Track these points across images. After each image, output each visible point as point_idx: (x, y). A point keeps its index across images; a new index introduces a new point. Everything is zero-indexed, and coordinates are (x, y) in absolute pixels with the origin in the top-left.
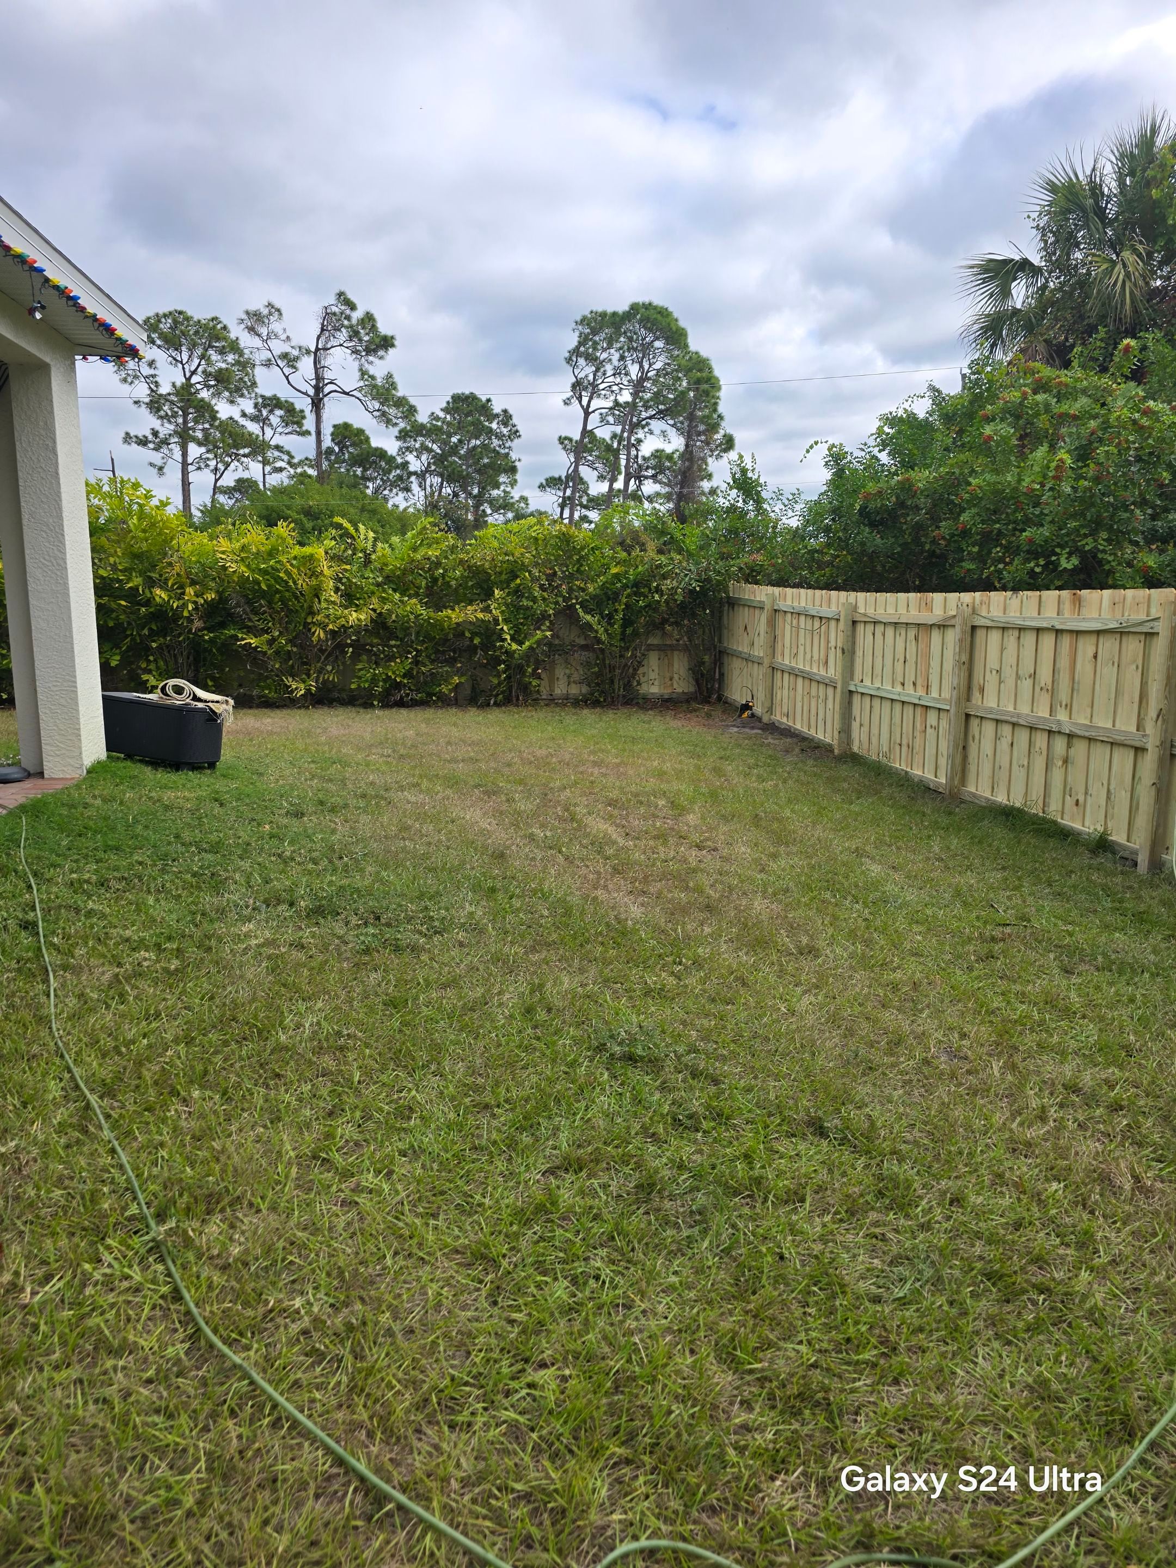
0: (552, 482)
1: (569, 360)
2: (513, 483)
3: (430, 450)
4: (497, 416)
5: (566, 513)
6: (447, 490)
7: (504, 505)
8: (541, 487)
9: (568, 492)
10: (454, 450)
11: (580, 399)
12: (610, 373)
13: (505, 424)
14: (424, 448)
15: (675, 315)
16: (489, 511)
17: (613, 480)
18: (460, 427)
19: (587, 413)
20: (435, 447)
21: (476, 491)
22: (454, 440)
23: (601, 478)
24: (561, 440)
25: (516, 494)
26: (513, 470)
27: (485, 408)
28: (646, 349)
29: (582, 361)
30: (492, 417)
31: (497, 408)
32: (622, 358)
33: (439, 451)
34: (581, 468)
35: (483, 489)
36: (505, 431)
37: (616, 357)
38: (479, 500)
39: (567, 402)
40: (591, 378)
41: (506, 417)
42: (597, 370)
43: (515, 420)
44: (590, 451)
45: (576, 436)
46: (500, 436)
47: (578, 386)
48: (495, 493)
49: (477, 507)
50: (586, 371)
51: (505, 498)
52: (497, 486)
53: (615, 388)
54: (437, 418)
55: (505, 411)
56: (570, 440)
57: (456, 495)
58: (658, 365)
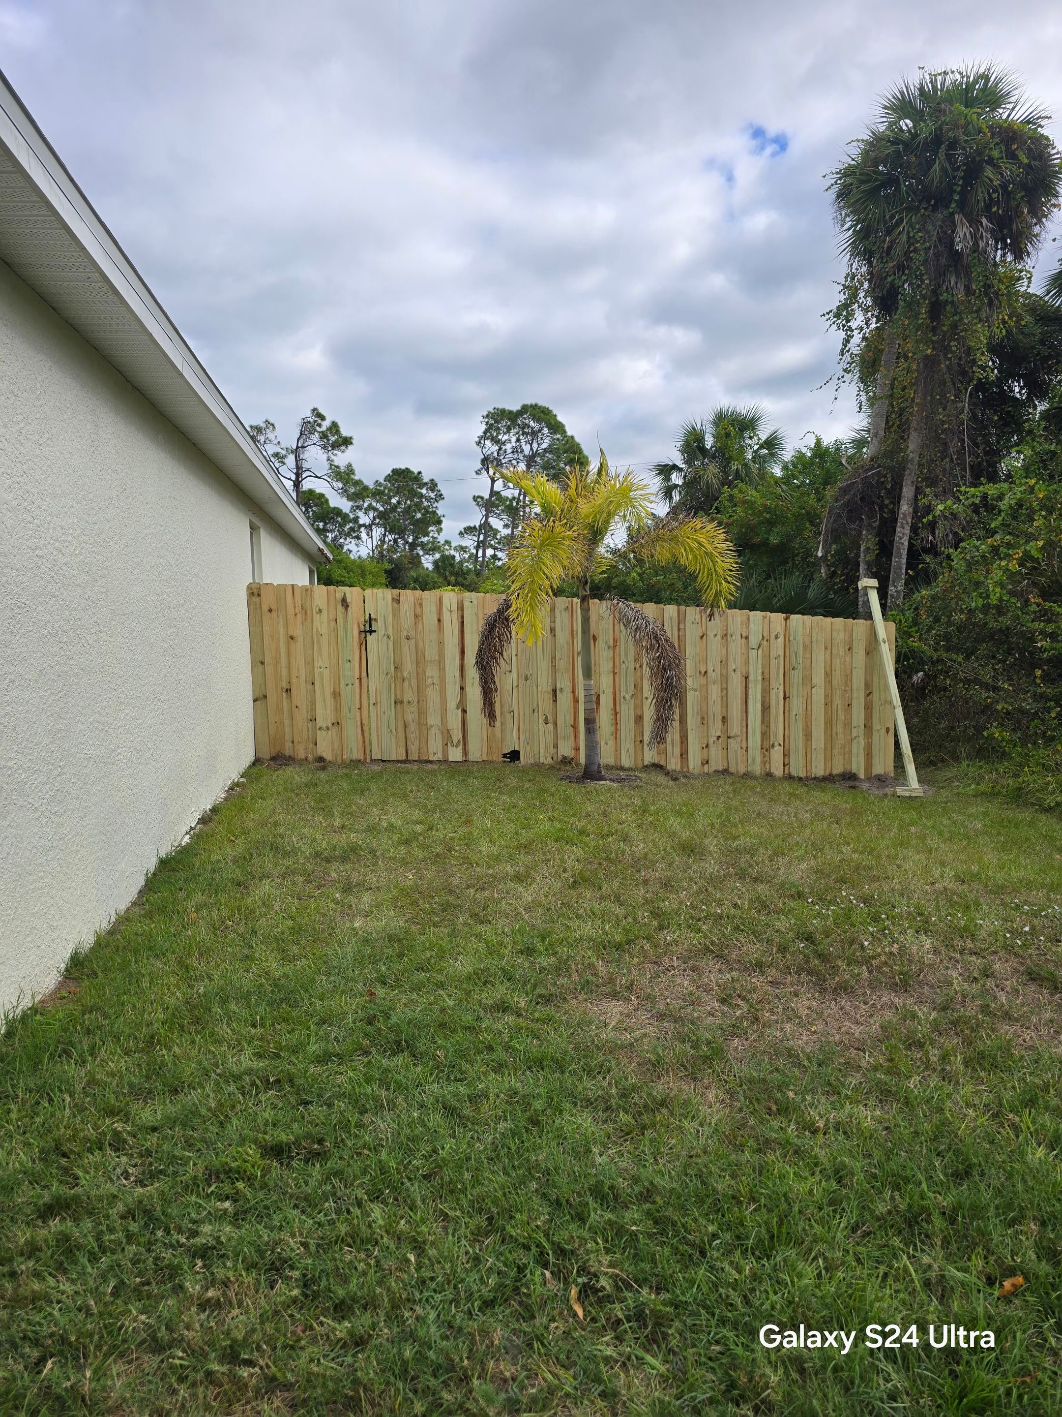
0: (469, 530)
1: (478, 443)
2: (440, 531)
3: (375, 509)
4: (426, 484)
5: (480, 554)
6: (390, 537)
7: (433, 548)
8: (461, 534)
9: (482, 537)
10: (394, 508)
11: (488, 470)
12: (509, 451)
13: (433, 490)
14: (370, 507)
15: (555, 412)
16: (421, 553)
17: (515, 527)
18: (398, 492)
19: (493, 481)
20: (378, 506)
21: (410, 540)
22: (394, 501)
23: (506, 526)
24: (475, 498)
25: (441, 539)
26: (439, 522)
27: (417, 478)
28: (534, 434)
29: (488, 443)
30: (422, 485)
31: (426, 479)
32: (518, 440)
33: (381, 509)
34: (490, 519)
35: (416, 538)
36: (432, 495)
37: (514, 439)
38: (413, 546)
39: (478, 472)
40: (495, 454)
41: (433, 485)
42: (500, 449)
43: (439, 487)
44: (497, 507)
45: (487, 496)
46: (429, 499)
47: (485, 461)
48: (425, 539)
49: (411, 550)
50: (491, 448)
51: (433, 543)
52: (427, 534)
53: (514, 462)
54: (380, 485)
55: (432, 480)
56: (482, 498)
57: (395, 541)
58: (545, 446)
